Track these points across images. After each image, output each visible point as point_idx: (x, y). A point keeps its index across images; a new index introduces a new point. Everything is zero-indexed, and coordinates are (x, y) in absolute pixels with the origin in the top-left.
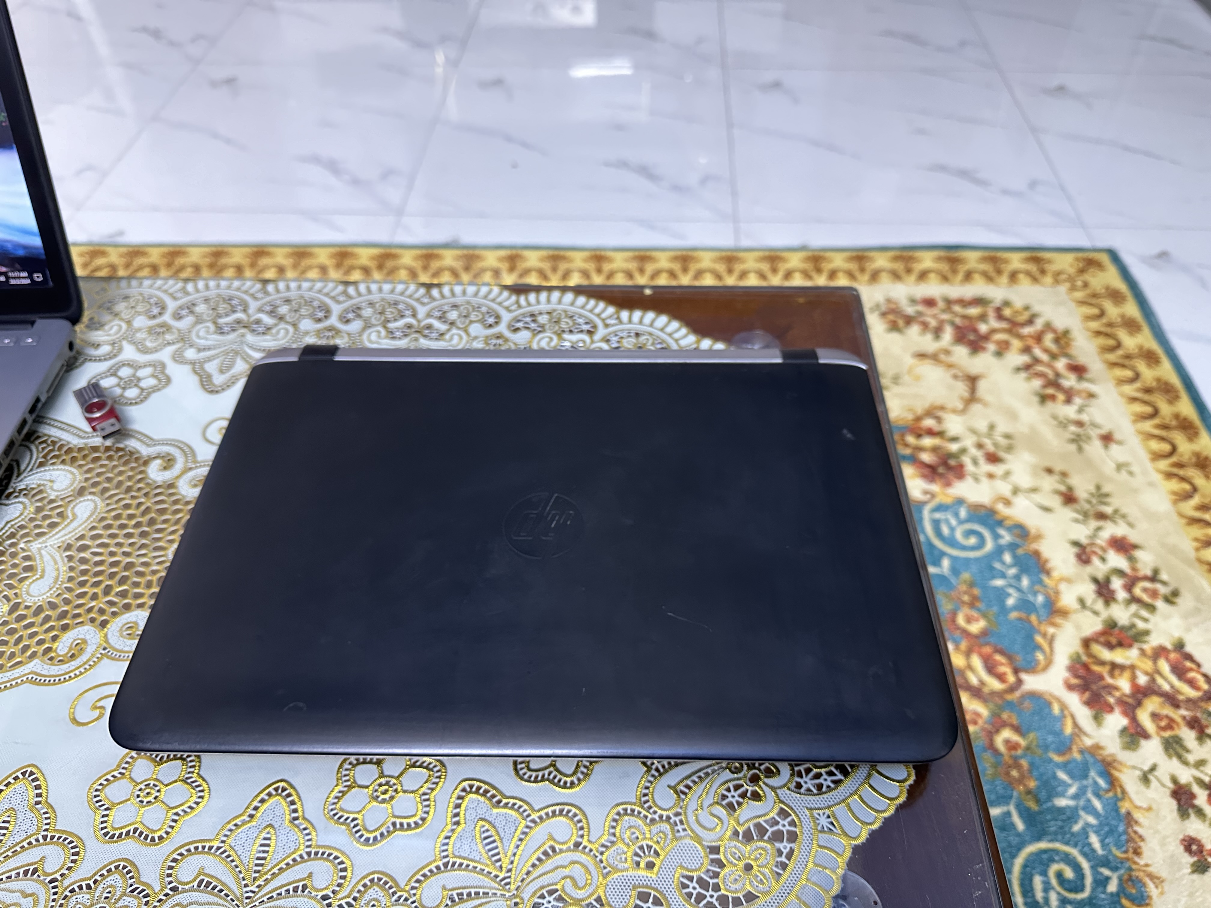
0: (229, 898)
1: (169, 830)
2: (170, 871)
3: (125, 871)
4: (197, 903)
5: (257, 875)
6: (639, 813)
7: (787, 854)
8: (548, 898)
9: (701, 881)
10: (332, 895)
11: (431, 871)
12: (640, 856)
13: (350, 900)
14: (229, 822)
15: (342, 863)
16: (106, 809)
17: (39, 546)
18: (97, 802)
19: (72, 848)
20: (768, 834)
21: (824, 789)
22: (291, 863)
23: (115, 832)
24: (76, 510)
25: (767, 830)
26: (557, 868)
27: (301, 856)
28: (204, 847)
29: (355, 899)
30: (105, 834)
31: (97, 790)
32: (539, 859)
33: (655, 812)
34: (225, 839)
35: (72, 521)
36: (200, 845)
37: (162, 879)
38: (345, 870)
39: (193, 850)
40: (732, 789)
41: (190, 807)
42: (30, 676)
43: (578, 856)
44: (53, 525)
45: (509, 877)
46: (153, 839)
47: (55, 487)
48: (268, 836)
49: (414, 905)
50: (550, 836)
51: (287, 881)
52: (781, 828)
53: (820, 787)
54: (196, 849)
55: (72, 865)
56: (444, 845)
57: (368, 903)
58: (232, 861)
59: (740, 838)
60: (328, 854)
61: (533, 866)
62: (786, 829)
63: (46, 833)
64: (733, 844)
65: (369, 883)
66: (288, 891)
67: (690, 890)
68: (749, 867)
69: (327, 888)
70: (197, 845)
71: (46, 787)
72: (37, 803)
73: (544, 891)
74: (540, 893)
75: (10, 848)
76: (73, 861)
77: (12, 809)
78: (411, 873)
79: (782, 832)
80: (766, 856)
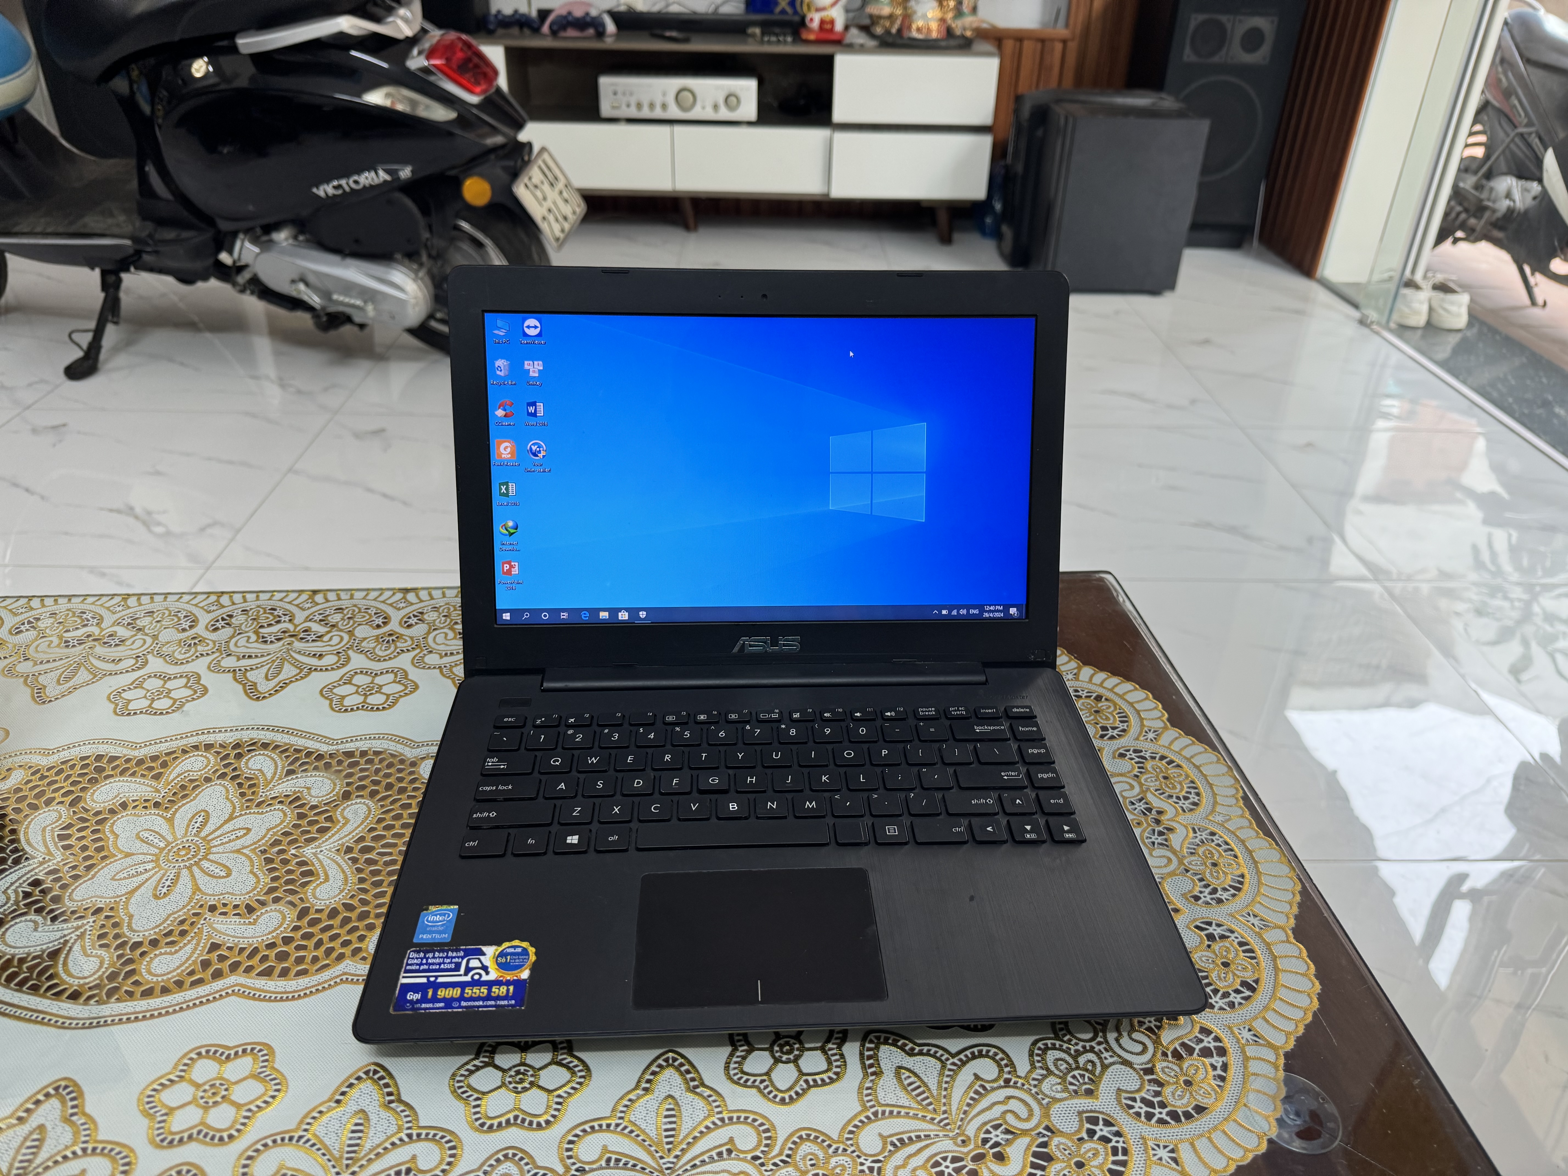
0: (647, 1171)
1: (556, 1113)
2: (570, 1153)
3: (517, 1158)
5: (670, 1146)
6: (1061, 1046)
7: (1221, 1067)
8: (994, 1133)
9: (1143, 1100)
10: (761, 1156)
11: (861, 1121)
12: (1075, 1085)
13: (784, 1158)
14: (621, 1098)
15: (762, 1124)
16: (476, 1099)
17: (314, 851)
18: (463, 1093)
19: (447, 1142)
20: (1197, 1051)
21: (1237, 1006)
22: (705, 1130)
23: (492, 1122)
24: (345, 814)
25: (1194, 1049)
26: (993, 1105)
27: (714, 1123)
28: (600, 1126)
30: (482, 1125)
31: (459, 1081)
32: (972, 1099)
33: (1077, 1044)
34: (622, 1115)
35: (344, 825)
36: (596, 1124)
37: (562, 1160)
38: (767, 1131)
39: (589, 1130)
41: (573, 1088)
42: (344, 978)
43: (1011, 1091)
44: (323, 831)
45: (947, 1118)
46: (539, 1124)
47: (313, 794)
48: (671, 1106)
49: (855, 1154)
50: (977, 1077)
51: (707, 1148)
52: (1208, 1045)
53: (1232, 1005)
54: (592, 1128)
55: (452, 1159)
56: (867, 1095)
57: (804, 1158)
58: (638, 1136)
59: (1170, 1058)
60: (743, 1118)
61: (969, 1105)
62: (1212, 1045)
63: (409, 1131)
64: (1165, 1064)
65: (798, 1140)
66: (711, 1157)
67: (1137, 1109)
68: (1188, 1083)
69: (755, 1149)
70: (592, 1124)
71: (396, 1085)
72: (391, 1102)
73: (988, 1127)
74: (984, 1129)
75: (371, 1151)
76: (451, 1156)
77: (362, 1111)
78: (840, 1126)
79: (1209, 1048)
80: (1202, 1071)
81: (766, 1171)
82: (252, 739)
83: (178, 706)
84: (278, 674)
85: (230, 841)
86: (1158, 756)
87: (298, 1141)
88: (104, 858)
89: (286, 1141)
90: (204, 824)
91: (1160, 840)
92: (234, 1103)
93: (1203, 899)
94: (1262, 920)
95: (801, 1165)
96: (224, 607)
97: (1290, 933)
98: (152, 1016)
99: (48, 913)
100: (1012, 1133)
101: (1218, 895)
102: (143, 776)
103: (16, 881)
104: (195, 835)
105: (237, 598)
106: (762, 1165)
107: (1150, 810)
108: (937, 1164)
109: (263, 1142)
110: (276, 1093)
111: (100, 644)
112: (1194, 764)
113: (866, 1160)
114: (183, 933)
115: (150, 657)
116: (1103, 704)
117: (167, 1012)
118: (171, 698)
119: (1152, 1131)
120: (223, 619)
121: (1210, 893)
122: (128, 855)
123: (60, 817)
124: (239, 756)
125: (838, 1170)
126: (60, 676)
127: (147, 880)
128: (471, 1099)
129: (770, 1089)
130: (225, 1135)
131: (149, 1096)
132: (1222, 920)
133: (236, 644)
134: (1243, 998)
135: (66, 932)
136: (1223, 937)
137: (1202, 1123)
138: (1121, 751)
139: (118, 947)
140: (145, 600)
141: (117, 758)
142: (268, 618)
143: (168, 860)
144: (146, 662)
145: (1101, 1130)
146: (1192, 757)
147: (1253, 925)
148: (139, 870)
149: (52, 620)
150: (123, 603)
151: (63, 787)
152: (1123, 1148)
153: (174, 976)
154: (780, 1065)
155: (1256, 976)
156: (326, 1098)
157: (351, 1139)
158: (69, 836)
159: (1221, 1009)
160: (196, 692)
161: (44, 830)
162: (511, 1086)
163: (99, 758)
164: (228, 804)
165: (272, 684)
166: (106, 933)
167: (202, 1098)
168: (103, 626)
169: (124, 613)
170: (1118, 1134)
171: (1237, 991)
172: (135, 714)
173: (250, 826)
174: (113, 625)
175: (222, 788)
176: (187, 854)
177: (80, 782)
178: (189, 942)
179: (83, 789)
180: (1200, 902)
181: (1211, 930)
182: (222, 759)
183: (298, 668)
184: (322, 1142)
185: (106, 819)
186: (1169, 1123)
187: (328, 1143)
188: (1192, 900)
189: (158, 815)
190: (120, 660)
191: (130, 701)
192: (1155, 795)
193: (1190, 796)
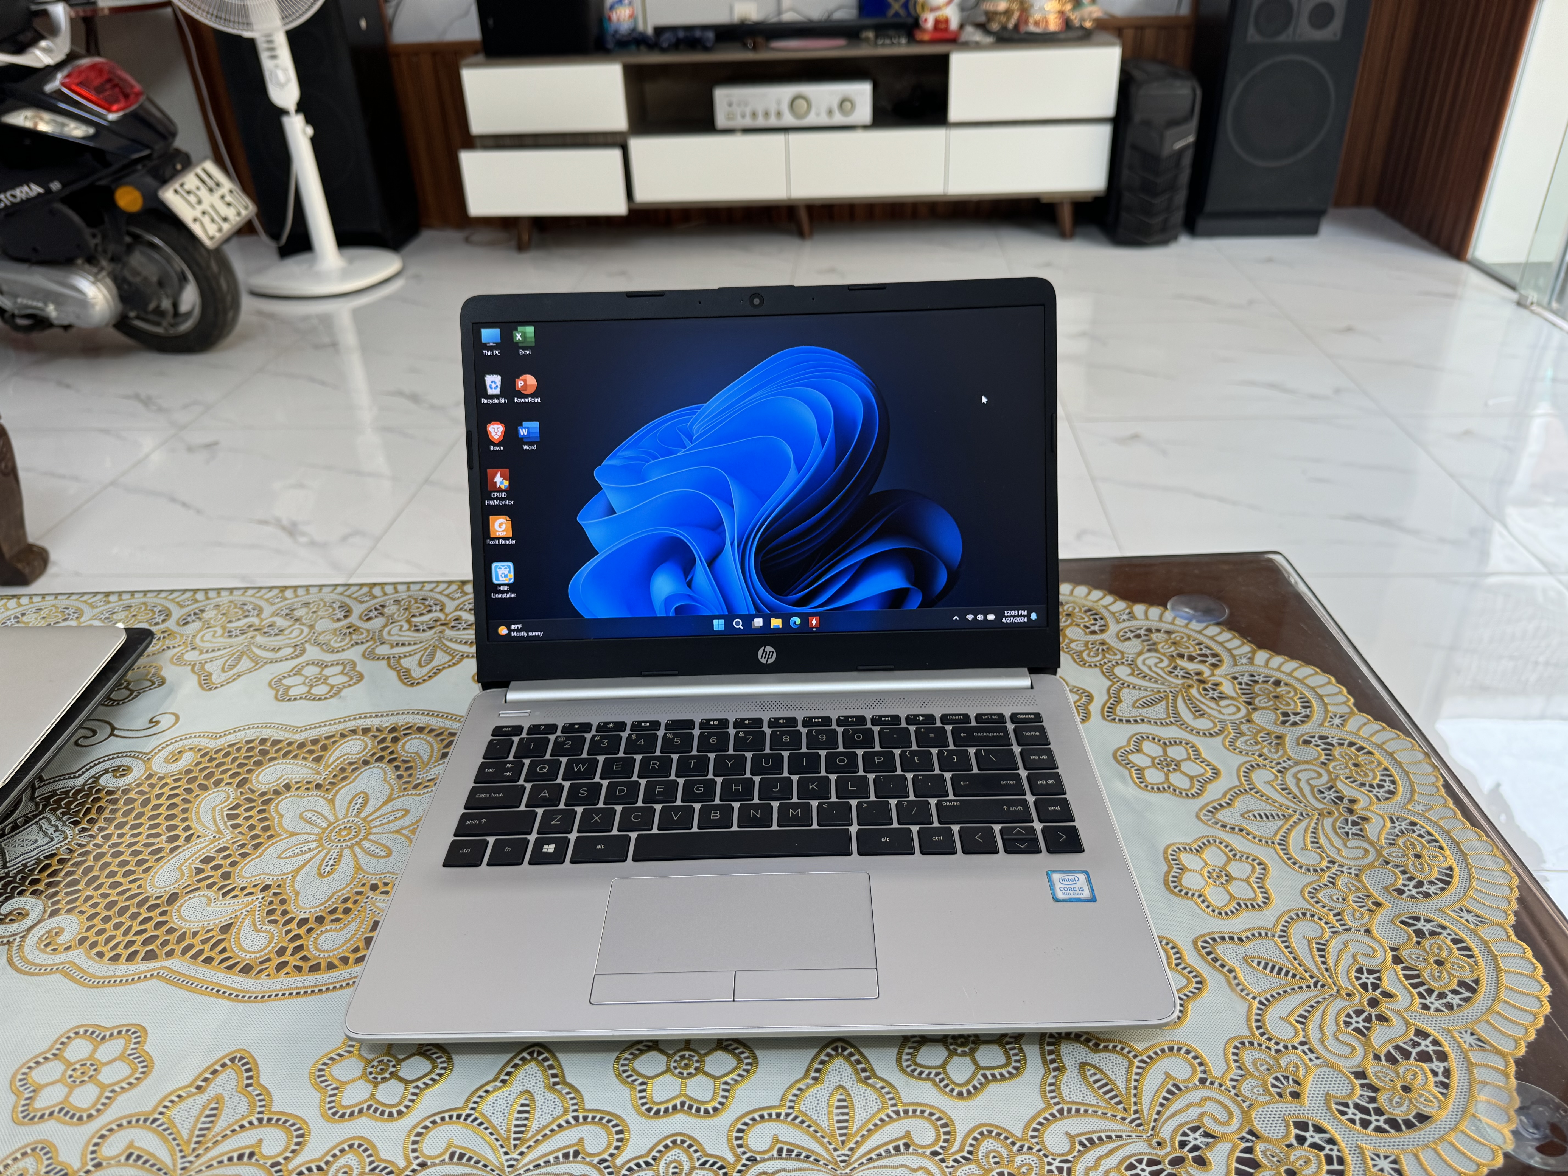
0: (821, 1163)
1: (724, 1100)
2: (739, 1142)
3: (685, 1145)
4: (785, 1170)
5: (844, 1138)
6: (1260, 1045)
7: (1443, 1073)
8: (1192, 1135)
9: (1357, 1106)
10: (941, 1151)
11: (1045, 1119)
12: (1279, 1088)
13: (965, 1154)
14: (790, 1087)
15: (939, 1119)
16: (642, 1084)
18: (628, 1077)
19: (614, 1126)
20: (1414, 1055)
21: (1455, 1007)
22: (879, 1123)
23: (659, 1107)
25: (1410, 1053)
26: (1188, 1106)
27: (888, 1116)
28: (770, 1115)
29: (970, 1152)
30: (649, 1110)
31: (623, 1065)
32: (1165, 1098)
33: (1277, 1043)
34: (792, 1104)
36: (765, 1113)
37: (732, 1149)
38: (945, 1125)
39: (758, 1119)
40: (1354, 1016)
41: (739, 1075)
43: (1205, 1092)
45: (1139, 1118)
46: (706, 1111)
48: (843, 1097)
49: (1041, 1153)
50: (1168, 1075)
51: (882, 1142)
52: (1426, 1049)
53: (1450, 1006)
54: (762, 1117)
55: (620, 1144)
56: (1050, 1092)
57: (986, 1155)
58: (809, 1126)
59: (1384, 1062)
60: (920, 1112)
61: (1162, 1105)
62: (1431, 1049)
63: (575, 1114)
64: (1378, 1069)
65: (979, 1137)
66: (887, 1151)
67: (1350, 1116)
68: (1406, 1089)
69: (934, 1143)
70: (761, 1113)
71: (560, 1066)
72: (555, 1084)
73: (1185, 1129)
74: (1181, 1132)
75: (538, 1132)
76: (619, 1140)
77: (527, 1092)
78: (1023, 1123)
79: (1427, 1052)
80: (1420, 1077)
81: (947, 1167)
82: (408, 723)
83: (335, 692)
84: (431, 661)
85: (389, 822)
86: (1346, 743)
87: (465, 1119)
88: (270, 837)
89: (454, 1118)
90: (364, 805)
91: (1354, 830)
92: (401, 1079)
93: (1408, 893)
94: (1477, 916)
95: (984, 1162)
96: (375, 597)
97: (1511, 931)
98: (320, 990)
99: (220, 889)
100: (1212, 1136)
101: (1424, 889)
102: (304, 758)
103: (189, 859)
104: (356, 816)
105: (389, 589)
106: (942, 1161)
107: (1341, 799)
108: (1131, 1167)
109: (432, 1119)
110: (443, 1071)
111: (261, 634)
112: (1386, 751)
113: (1054, 1160)
114: (347, 911)
115: (307, 646)
116: (1281, 690)
117: (335, 988)
118: (328, 684)
119: (1369, 1141)
120: (376, 609)
121: (1415, 887)
122: (292, 834)
123: (229, 798)
124: (395, 740)
125: (1024, 1169)
126: (225, 664)
127: (311, 859)
128: (637, 1083)
129: (945, 1082)
130: (394, 1111)
131: (320, 1070)
132: (1431, 916)
133: (389, 633)
134: (1461, 999)
135: (236, 908)
136: (1433, 933)
137: (1425, 1132)
138: (1305, 737)
139: (286, 923)
140: (301, 592)
141: (279, 742)
142: (419, 608)
143: (331, 840)
144: (304, 651)
145: (1312, 1137)
146: (1384, 743)
147: (1467, 920)
148: (304, 849)
149: (215, 612)
150: (280, 595)
151: (230, 769)
152: (1337, 1156)
153: (341, 953)
154: (956, 1058)
155: (1475, 976)
156: (491, 1077)
157: (517, 1119)
158: (237, 816)
159: (1438, 1010)
160: (351, 679)
161: (214, 809)
162: (677, 1071)
163: (263, 741)
164: (386, 786)
165: (425, 670)
166: (275, 910)
167: (371, 1073)
168: (263, 616)
169: (282, 604)
170: (1332, 1141)
171: (1454, 992)
172: (295, 699)
173: (408, 808)
174: (272, 616)
175: (380, 771)
176: (349, 834)
177: (246, 764)
178: (353, 920)
179: (249, 771)
180: (1404, 896)
181: (1419, 925)
182: (379, 743)
183: (451, 655)
184: (490, 1122)
185: (270, 800)
186: (1387, 1132)
187: (495, 1123)
188: (1396, 894)
189: (319, 796)
190: (279, 649)
191: (289, 687)
192: (1345, 783)
193: (1385, 784)
